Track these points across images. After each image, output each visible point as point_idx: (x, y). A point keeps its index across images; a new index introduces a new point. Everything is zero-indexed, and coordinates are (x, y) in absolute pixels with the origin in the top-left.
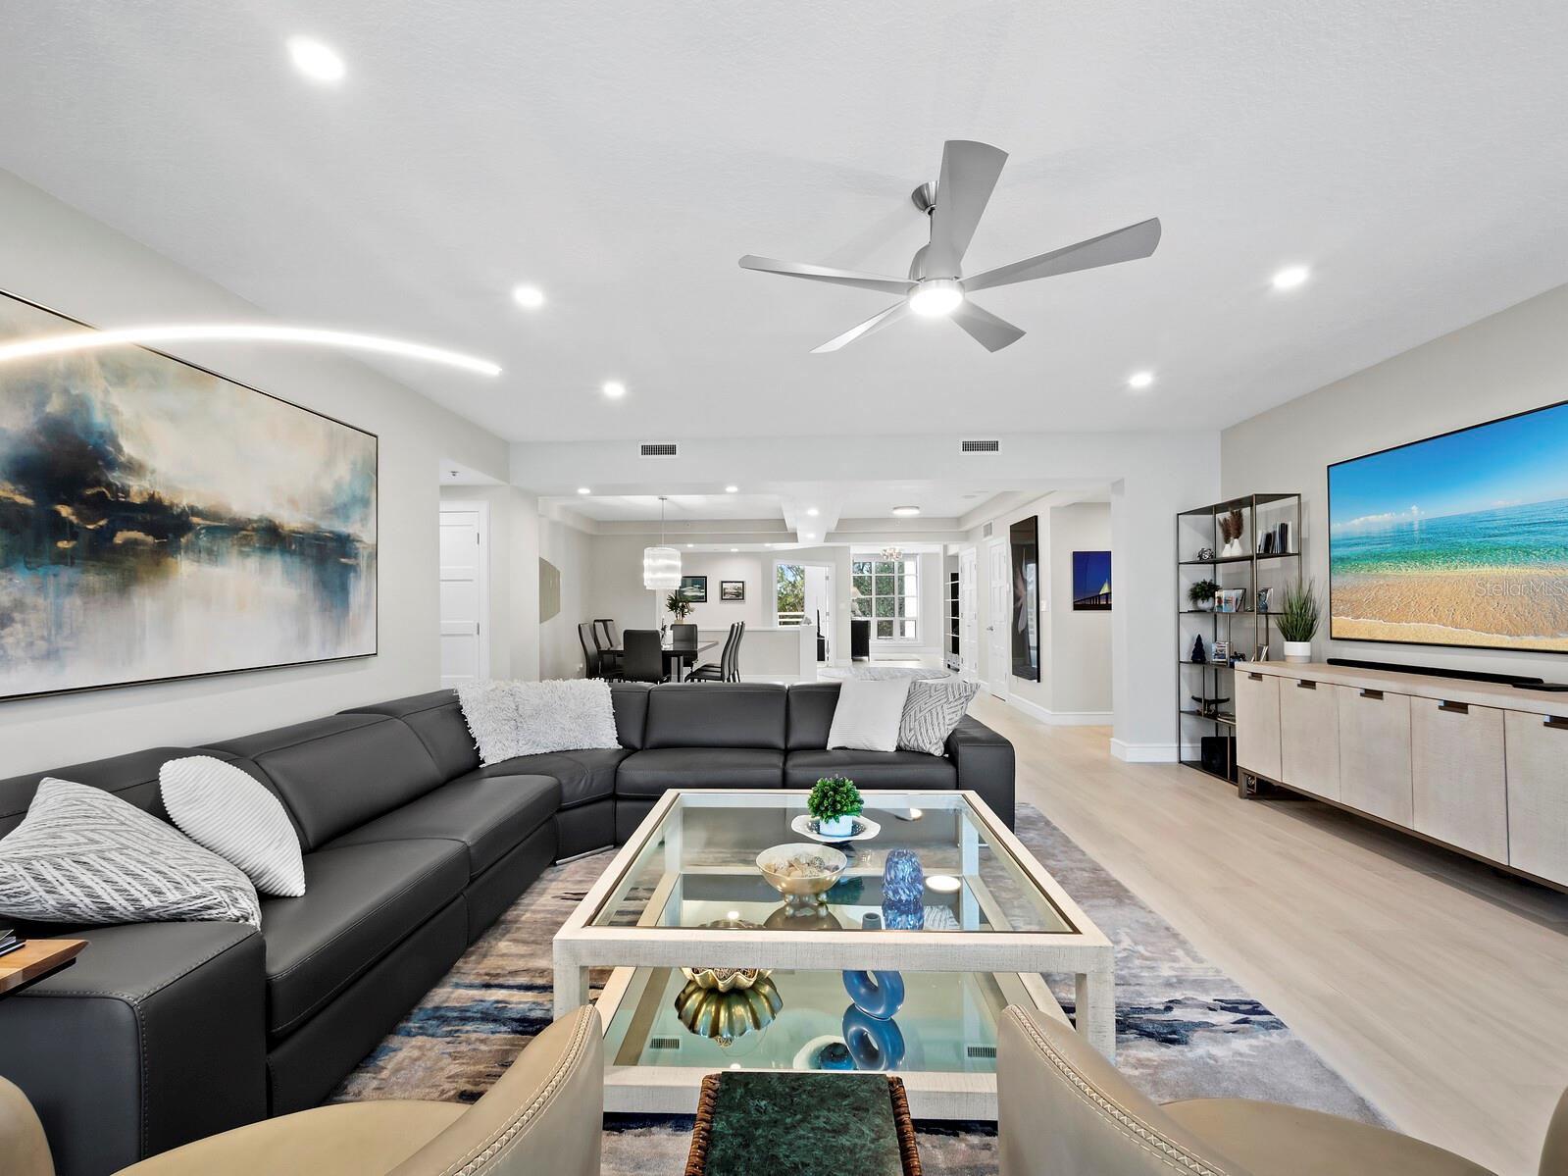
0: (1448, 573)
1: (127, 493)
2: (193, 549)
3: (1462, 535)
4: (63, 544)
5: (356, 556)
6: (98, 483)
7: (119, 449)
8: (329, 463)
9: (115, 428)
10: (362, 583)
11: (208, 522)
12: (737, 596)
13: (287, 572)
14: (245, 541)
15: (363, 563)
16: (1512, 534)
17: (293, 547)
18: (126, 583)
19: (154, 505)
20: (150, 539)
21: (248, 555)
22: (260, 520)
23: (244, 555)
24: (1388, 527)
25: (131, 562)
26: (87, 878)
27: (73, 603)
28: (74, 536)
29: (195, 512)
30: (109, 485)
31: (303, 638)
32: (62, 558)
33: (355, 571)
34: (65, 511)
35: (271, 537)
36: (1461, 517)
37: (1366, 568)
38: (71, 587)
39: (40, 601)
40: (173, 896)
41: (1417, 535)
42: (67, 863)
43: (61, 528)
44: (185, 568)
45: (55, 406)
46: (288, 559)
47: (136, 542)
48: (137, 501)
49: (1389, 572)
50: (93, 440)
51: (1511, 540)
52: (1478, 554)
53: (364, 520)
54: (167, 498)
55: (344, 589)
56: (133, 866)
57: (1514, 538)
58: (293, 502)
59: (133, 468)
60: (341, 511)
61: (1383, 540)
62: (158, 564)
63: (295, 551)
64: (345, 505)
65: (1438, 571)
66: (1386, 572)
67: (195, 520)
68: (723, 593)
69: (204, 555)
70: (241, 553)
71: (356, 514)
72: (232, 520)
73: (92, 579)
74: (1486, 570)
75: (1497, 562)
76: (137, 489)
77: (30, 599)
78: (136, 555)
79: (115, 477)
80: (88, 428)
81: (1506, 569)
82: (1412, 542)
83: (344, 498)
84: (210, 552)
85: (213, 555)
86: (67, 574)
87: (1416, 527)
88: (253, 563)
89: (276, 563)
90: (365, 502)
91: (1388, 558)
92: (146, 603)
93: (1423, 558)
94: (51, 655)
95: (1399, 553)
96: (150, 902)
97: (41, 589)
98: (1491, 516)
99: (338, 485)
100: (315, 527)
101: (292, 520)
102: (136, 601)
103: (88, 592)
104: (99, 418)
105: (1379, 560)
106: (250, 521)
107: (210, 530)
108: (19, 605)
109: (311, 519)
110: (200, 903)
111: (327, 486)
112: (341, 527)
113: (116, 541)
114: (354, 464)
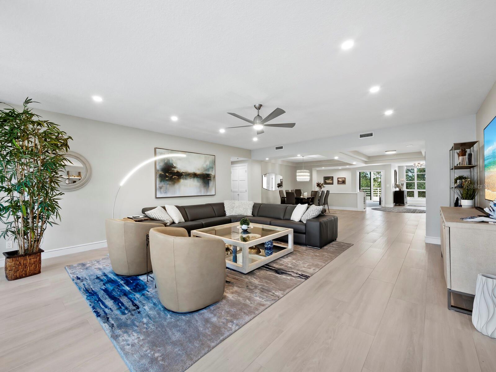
1: (174, 171)
2: (183, 178)
4: (167, 178)
5: (211, 177)
6: (171, 170)
7: (173, 165)
8: (205, 162)
9: (173, 162)
10: (212, 182)
12: (343, 182)
13: (198, 181)
14: (191, 176)
15: (212, 178)
18: (174, 184)
19: (178, 172)
20: (177, 177)
21: (191, 178)
22: (193, 173)
25: (175, 180)
26: (155, 215)
27: (168, 186)
28: (168, 177)
29: (183, 173)
30: (172, 170)
31: (200, 191)
32: (167, 180)
33: (210, 180)
34: (167, 174)
35: (195, 175)
38: (168, 184)
39: (165, 186)
40: (161, 219)
42: (154, 213)
43: (167, 176)
44: (182, 181)
45: (166, 161)
46: (198, 178)
47: (175, 178)
48: (176, 172)
50: (170, 164)
53: (212, 171)
54: (179, 171)
55: (208, 183)
56: (159, 215)
58: (199, 169)
59: (175, 167)
60: (208, 170)
62: (178, 180)
64: (208, 169)
67: (183, 174)
68: (338, 181)
69: (184, 179)
70: (190, 178)
71: (211, 170)
72: (189, 173)
73: (170, 183)
76: (175, 170)
77: (164, 185)
78: (176, 179)
79: (173, 169)
80: (170, 163)
83: (208, 168)
84: (185, 178)
85: (186, 179)
86: (168, 182)
88: (192, 180)
89: (196, 180)
90: (212, 168)
92: (177, 186)
94: (166, 193)
96: (160, 219)
97: (165, 184)
99: (207, 165)
100: (202, 173)
101: (198, 172)
102: (176, 186)
103: (170, 184)
104: (171, 162)
106: (191, 173)
107: (185, 175)
108: (162, 186)
109: (202, 172)
110: (164, 220)
111: (205, 166)
112: (207, 173)
113: (173, 178)
114: (210, 161)
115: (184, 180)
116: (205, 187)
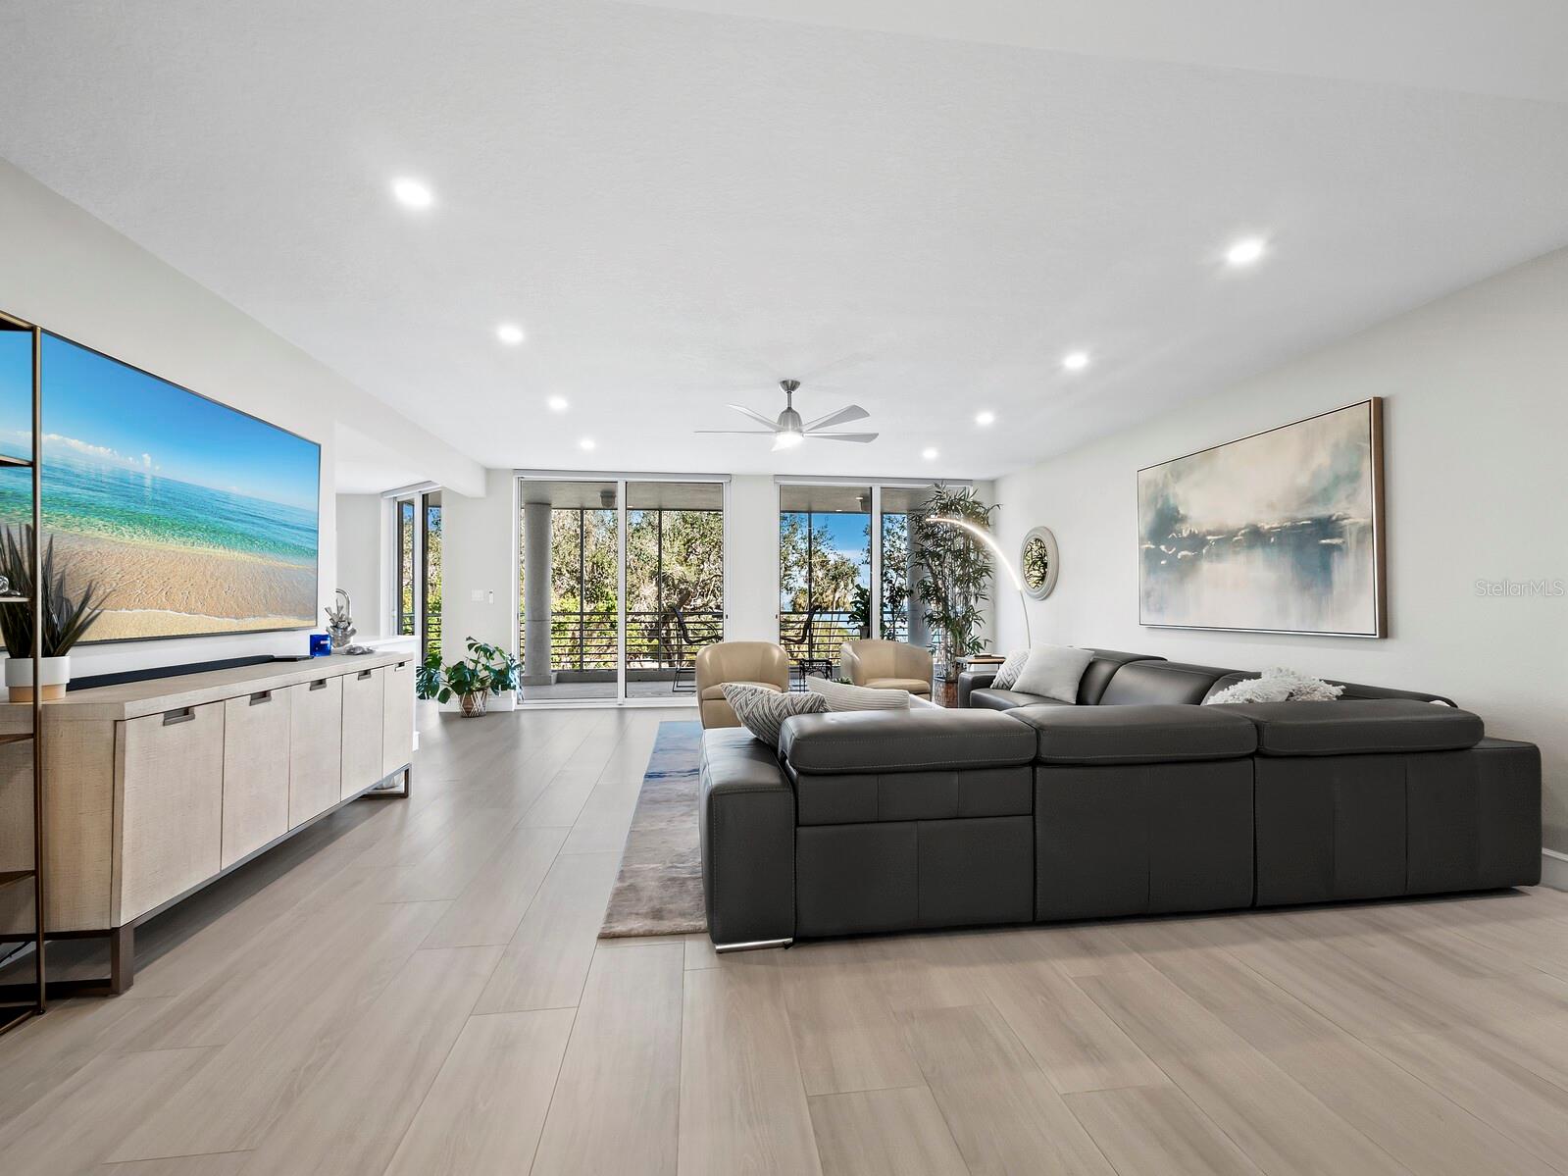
0: (183, 549)
1: (1183, 532)
3: (200, 510)
4: (1163, 562)
7: (1178, 512)
8: (1308, 458)
9: (1177, 503)
11: (1216, 537)
16: (242, 521)
17: (1272, 540)
23: (1236, 553)
24: (103, 468)
29: (1209, 533)
30: (1178, 530)
35: (1256, 536)
36: (202, 489)
37: (61, 521)
41: (148, 493)
44: (1206, 567)
46: (1268, 550)
49: (103, 535)
50: (1170, 511)
51: (241, 527)
52: (214, 534)
54: (1197, 529)
57: (244, 526)
58: (1271, 506)
59: (1182, 517)
60: (1325, 495)
61: (96, 484)
63: (1273, 543)
64: (1325, 490)
65: (174, 545)
66: (97, 534)
67: (1209, 538)
74: (220, 552)
75: (229, 546)
76: (1186, 528)
79: (1178, 526)
80: (1168, 507)
81: (236, 553)
82: (142, 500)
83: (1323, 484)
87: (148, 482)
88: (1242, 558)
89: (1259, 555)
90: (1352, 479)
91: (104, 513)
93: (155, 525)
95: (122, 510)
98: (226, 498)
99: (1316, 474)
100: (1293, 518)
101: (1269, 522)
104: (1172, 502)
105: (87, 513)
107: (1216, 541)
109: (1287, 514)
111: (1303, 480)
112: (1320, 512)
113: (1179, 557)
114: (1336, 445)
115: (1212, 562)
116: (1305, 588)
